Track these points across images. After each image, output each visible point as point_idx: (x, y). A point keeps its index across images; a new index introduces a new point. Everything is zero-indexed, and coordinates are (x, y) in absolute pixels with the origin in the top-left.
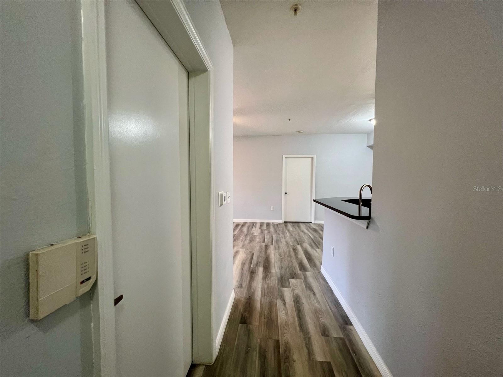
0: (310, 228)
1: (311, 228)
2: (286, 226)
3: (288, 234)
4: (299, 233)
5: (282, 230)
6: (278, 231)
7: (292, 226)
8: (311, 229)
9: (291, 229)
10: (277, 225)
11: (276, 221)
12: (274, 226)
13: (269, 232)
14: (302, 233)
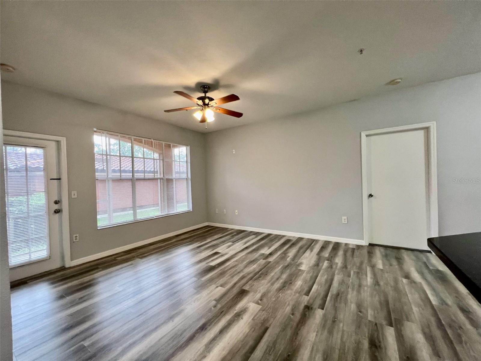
0: (427, 267)
1: (431, 268)
2: (370, 254)
3: (369, 280)
4: (396, 281)
5: (358, 265)
6: (349, 267)
7: (383, 256)
8: (430, 271)
9: (380, 265)
10: (353, 250)
11: (353, 242)
12: (345, 252)
13: (331, 267)
14: (405, 281)
